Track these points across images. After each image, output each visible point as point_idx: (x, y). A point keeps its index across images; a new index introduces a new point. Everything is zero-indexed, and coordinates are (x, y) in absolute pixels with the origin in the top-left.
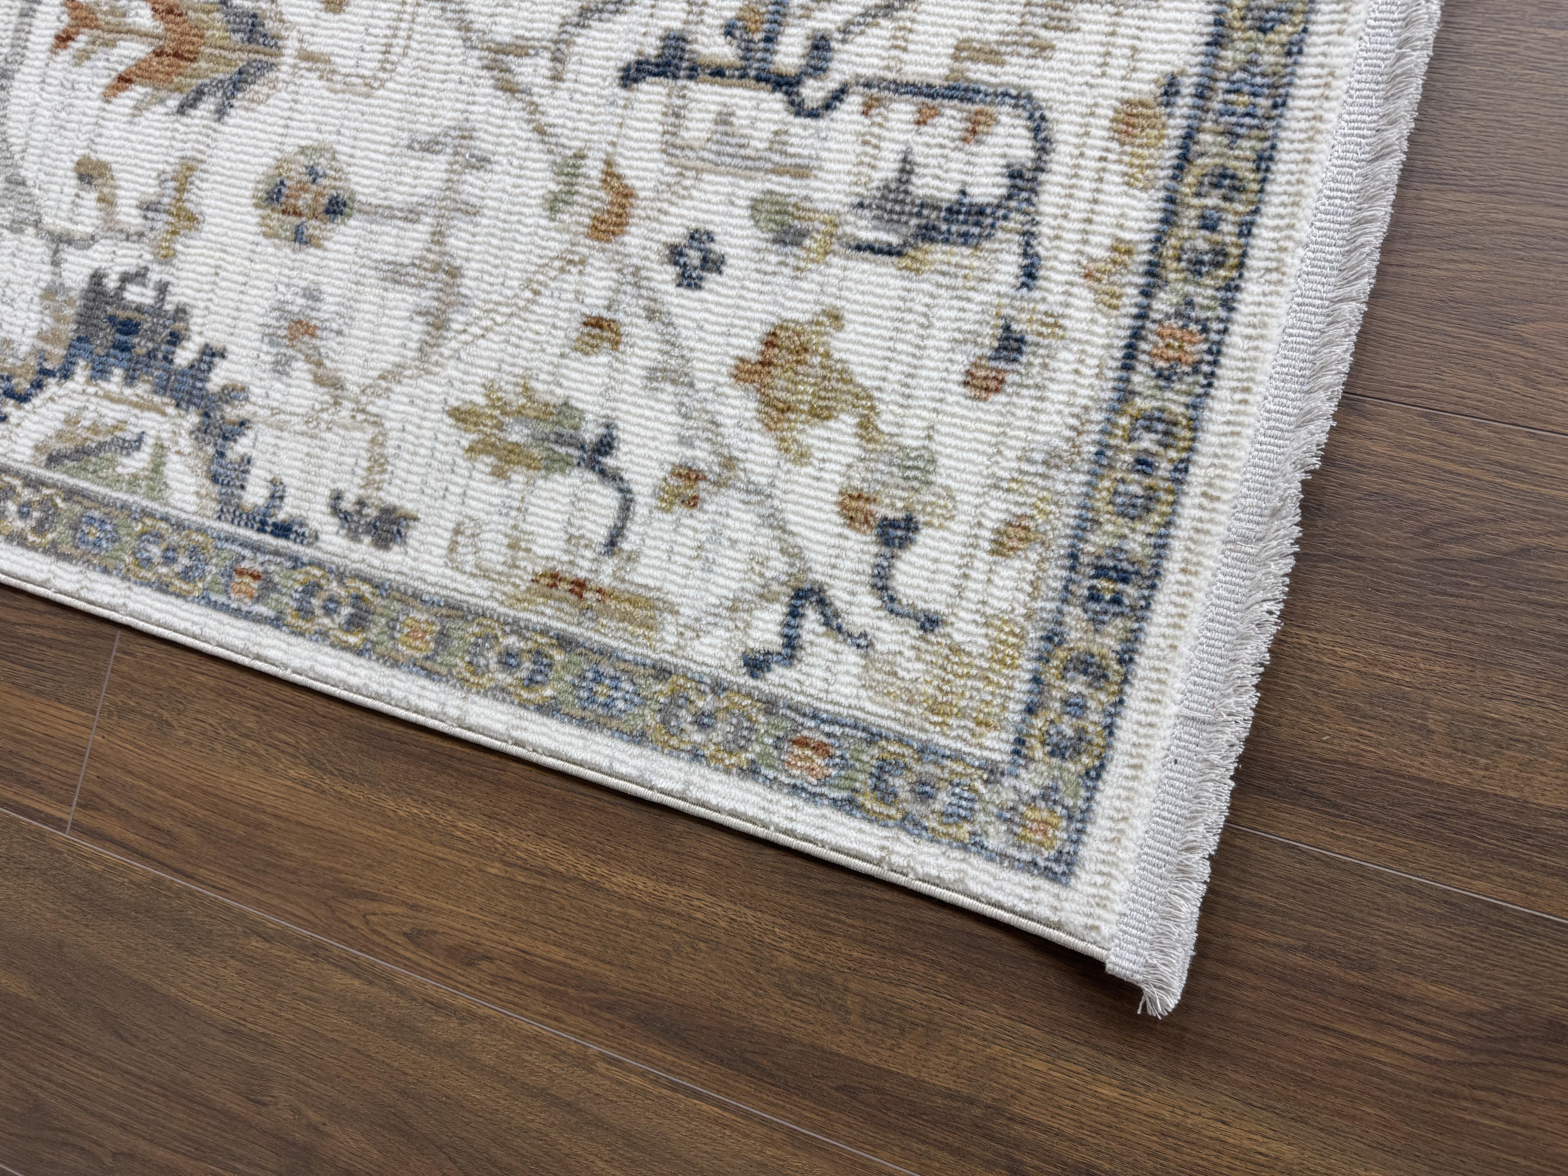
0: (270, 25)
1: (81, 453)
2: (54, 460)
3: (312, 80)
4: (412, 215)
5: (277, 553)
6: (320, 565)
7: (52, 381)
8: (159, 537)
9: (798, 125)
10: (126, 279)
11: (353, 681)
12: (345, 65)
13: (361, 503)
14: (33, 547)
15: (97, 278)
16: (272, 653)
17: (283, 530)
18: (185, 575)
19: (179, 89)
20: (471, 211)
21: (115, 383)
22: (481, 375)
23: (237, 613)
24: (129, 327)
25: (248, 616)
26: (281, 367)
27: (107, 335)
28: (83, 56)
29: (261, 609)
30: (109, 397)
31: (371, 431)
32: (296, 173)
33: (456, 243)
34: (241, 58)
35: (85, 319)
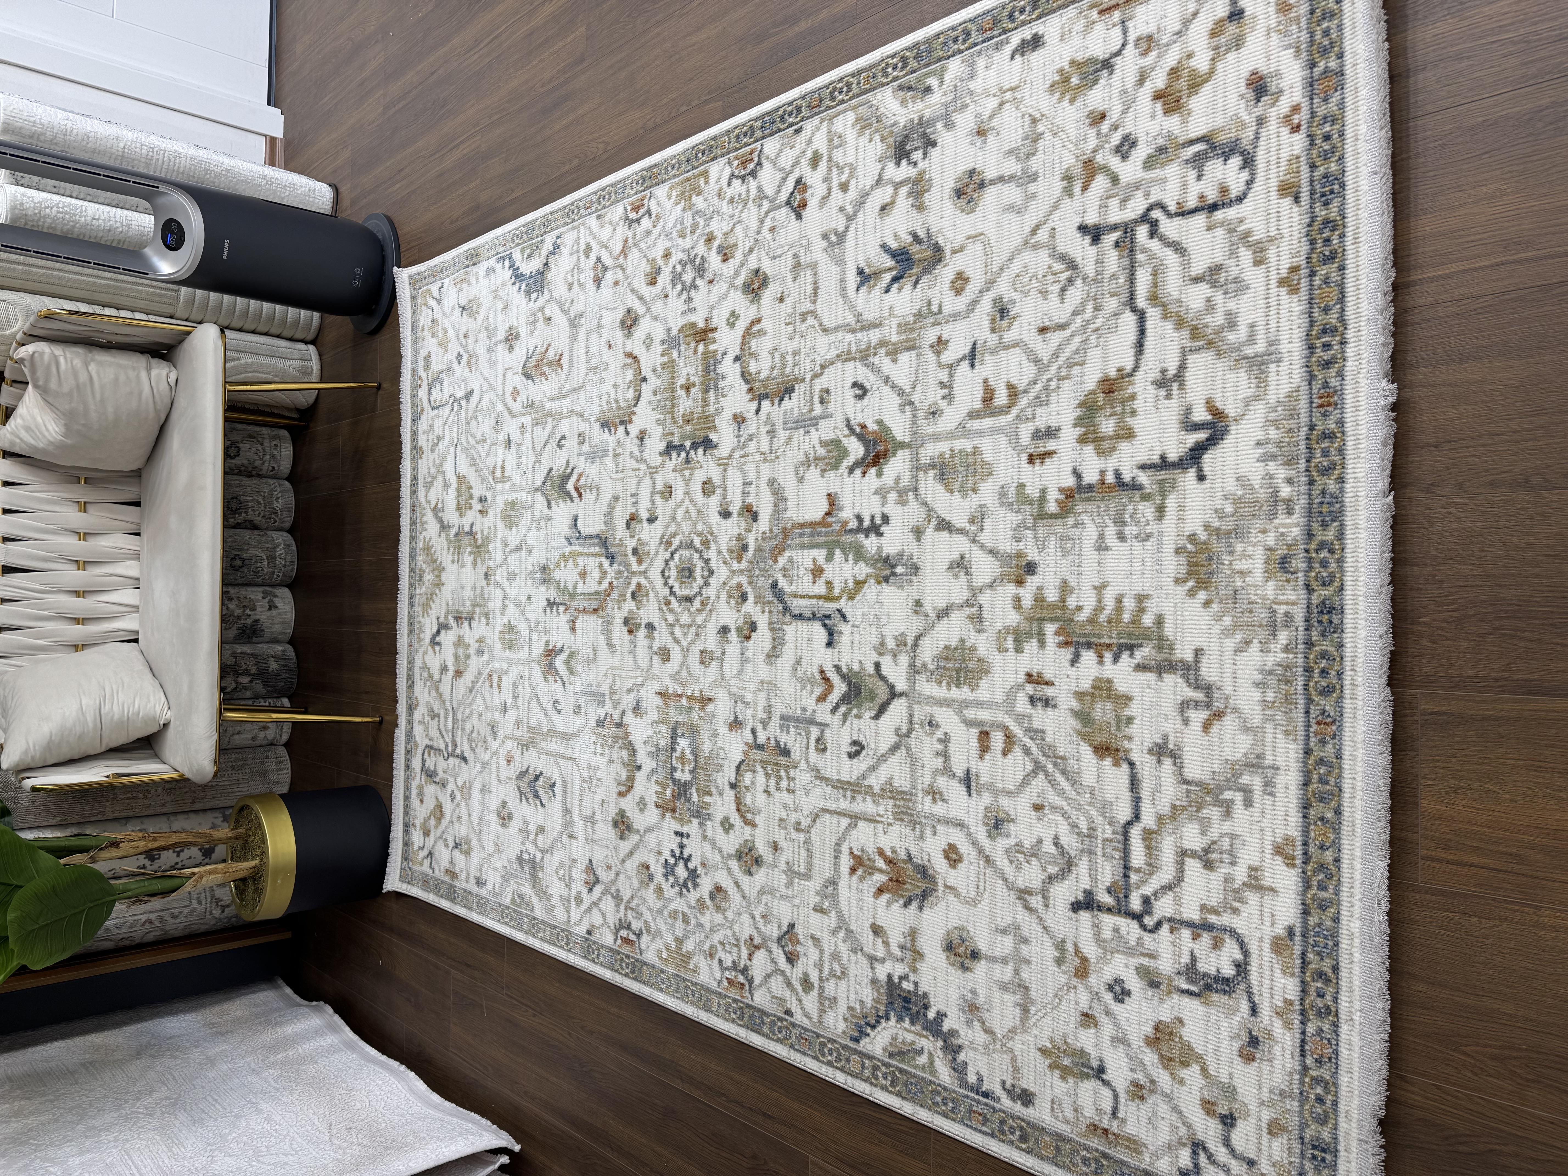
0: (931, 872)
1: (901, 1053)
2: (891, 1055)
3: (951, 898)
4: (1004, 961)
5: (986, 1104)
6: (1004, 1112)
7: (883, 1021)
8: (939, 1093)
9: (1146, 937)
10: (901, 978)
11: (1028, 1164)
12: (963, 891)
13: (1013, 1086)
14: (891, 1093)
15: (890, 977)
16: (993, 1149)
17: (986, 1095)
18: (952, 1111)
19: (902, 896)
20: (1028, 962)
21: (907, 1024)
22: (1047, 1033)
23: (976, 1130)
24: (907, 1000)
25: (980, 1131)
26: (969, 1023)
27: (898, 1003)
28: (862, 879)
29: (984, 1129)
30: (905, 1029)
31: (1010, 1055)
32: (955, 937)
33: (1025, 975)
34: (923, 886)
35: (889, 994)
